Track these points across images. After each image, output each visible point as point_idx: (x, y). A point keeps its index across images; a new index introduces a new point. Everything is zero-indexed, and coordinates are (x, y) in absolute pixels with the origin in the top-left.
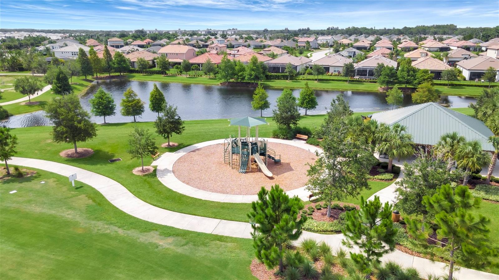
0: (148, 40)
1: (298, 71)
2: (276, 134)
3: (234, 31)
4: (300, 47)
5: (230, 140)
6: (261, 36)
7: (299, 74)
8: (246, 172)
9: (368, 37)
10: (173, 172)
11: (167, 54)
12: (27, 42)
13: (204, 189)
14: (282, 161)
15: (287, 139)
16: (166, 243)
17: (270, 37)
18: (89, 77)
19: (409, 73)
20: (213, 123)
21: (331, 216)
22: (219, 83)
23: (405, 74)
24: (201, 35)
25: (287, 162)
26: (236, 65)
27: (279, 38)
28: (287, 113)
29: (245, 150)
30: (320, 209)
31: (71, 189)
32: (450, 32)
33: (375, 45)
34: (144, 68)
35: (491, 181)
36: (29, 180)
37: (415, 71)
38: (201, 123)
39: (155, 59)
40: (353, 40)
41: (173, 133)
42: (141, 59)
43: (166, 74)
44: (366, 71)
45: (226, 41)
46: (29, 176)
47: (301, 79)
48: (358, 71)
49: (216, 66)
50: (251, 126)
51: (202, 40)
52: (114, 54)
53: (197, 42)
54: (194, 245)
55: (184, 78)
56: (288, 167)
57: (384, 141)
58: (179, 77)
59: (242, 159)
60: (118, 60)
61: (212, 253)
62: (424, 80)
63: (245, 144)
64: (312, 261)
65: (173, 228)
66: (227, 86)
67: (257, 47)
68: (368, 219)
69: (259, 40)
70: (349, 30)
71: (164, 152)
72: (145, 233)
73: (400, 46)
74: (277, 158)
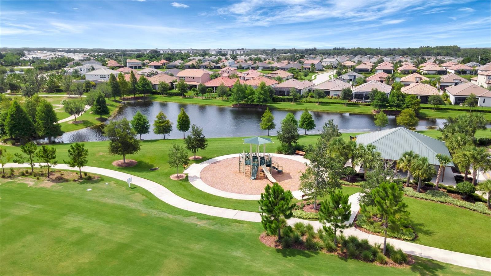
0: (163, 61)
1: (301, 95)
2: (280, 150)
3: (243, 50)
4: (305, 68)
5: (243, 155)
6: (269, 56)
7: (302, 97)
8: (256, 179)
9: (372, 58)
10: (201, 178)
11: (184, 78)
12: (55, 63)
13: (225, 190)
14: (283, 171)
15: (289, 154)
16: (202, 224)
17: (278, 58)
18: (118, 98)
19: (399, 98)
20: (229, 140)
21: (317, 209)
22: (231, 105)
23: (395, 99)
24: (212, 55)
25: (288, 172)
26: (247, 89)
27: (285, 60)
28: (288, 134)
29: (255, 162)
30: (309, 205)
31: (128, 188)
32: (453, 53)
33: (376, 68)
34: (164, 90)
35: (440, 188)
36: (97, 182)
37: (404, 96)
38: (219, 141)
39: (174, 82)
40: (356, 62)
41: (199, 149)
42: (162, 82)
43: (184, 95)
44: (363, 95)
45: (236, 62)
46: (96, 179)
47: (304, 102)
48: (355, 95)
49: (228, 89)
50: (260, 144)
51: (213, 62)
52: (139, 78)
53: (210, 63)
54: (222, 225)
55: (200, 99)
56: (288, 176)
57: (359, 157)
58: (196, 98)
59: (253, 169)
60: (142, 83)
61: (234, 230)
62: (412, 104)
63: (255, 158)
64: (300, 236)
65: (205, 215)
66: (239, 108)
67: (265, 69)
68: (333, 204)
69: (267, 61)
70: (354, 50)
71: (192, 164)
72: (187, 218)
73: (400, 68)
74: (280, 169)
